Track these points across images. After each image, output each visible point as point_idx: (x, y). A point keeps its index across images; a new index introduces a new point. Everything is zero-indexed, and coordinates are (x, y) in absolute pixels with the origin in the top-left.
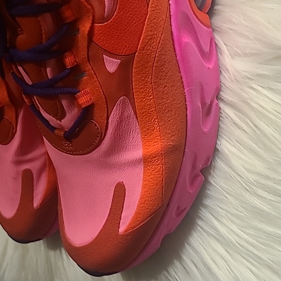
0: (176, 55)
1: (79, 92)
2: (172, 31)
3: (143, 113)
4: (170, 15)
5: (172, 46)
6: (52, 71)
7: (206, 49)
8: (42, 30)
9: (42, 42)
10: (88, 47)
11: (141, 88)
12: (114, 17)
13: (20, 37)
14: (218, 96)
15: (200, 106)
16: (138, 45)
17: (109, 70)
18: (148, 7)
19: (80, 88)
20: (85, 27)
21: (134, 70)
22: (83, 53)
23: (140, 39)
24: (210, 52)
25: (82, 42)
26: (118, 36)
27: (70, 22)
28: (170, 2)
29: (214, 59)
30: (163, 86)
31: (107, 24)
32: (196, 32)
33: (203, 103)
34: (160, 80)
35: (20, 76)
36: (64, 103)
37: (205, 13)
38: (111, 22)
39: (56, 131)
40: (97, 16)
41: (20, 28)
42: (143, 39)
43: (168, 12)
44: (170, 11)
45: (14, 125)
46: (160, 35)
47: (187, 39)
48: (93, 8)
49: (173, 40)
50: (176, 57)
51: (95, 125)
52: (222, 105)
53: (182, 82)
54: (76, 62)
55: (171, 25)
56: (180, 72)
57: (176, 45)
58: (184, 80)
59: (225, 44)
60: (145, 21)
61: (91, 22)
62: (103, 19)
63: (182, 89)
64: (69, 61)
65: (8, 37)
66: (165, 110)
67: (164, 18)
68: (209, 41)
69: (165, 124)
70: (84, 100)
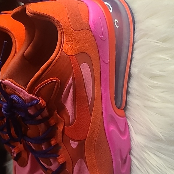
0: (106, 137)
1: (59, 156)
2: (104, 126)
3: (91, 166)
4: (103, 117)
5: (104, 133)
6: (45, 147)
7: (122, 130)
8: (39, 131)
9: (40, 135)
10: (62, 136)
11: (89, 155)
12: (74, 123)
13: (29, 131)
14: (130, 153)
15: (120, 161)
16: (87, 135)
17: (73, 147)
18: (91, 117)
19: (59, 154)
20: (60, 128)
21: (85, 146)
22: (60, 139)
23: (88, 133)
24: (125, 131)
25: (59, 134)
26: (77, 132)
27: (53, 126)
28: (103, 111)
29: (127, 133)
30: (100, 153)
31: (71, 127)
32: (117, 123)
33: (122, 159)
34: (99, 150)
35: (29, 144)
36: (51, 160)
37: (122, 110)
38: (73, 126)
39: (48, 171)
40: (66, 123)
41: (29, 128)
42: (89, 132)
43: (102, 116)
44: (103, 116)
45: (27, 160)
46: (98, 129)
47: (112, 128)
48: (64, 119)
49: (105, 130)
50: (107, 138)
51: (67, 171)
52: (132, 157)
53: (110, 150)
54: (57, 142)
55: (103, 123)
56: (109, 146)
57: (106, 133)
58: (111, 149)
59: (132, 126)
60: (90, 124)
61: (63, 125)
62: (69, 125)
63: (110, 154)
64: (53, 142)
65: (23, 130)
66: (102, 165)
67: (100, 120)
68: (124, 125)
69: (102, 172)
70: (61, 160)
